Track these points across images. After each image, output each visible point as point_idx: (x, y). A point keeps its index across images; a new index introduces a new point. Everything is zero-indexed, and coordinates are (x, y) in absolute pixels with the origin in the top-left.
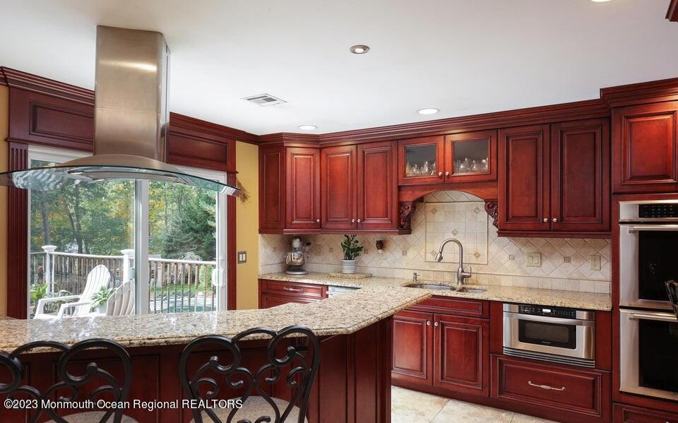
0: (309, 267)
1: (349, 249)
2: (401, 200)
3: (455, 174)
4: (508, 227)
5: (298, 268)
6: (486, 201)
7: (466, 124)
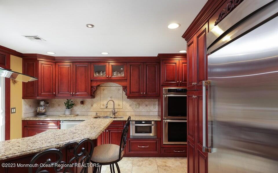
0: (48, 113)
1: (68, 105)
2: (92, 85)
3: (113, 77)
4: (130, 95)
5: (43, 114)
6: (123, 87)
7: (117, 60)
